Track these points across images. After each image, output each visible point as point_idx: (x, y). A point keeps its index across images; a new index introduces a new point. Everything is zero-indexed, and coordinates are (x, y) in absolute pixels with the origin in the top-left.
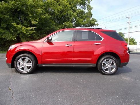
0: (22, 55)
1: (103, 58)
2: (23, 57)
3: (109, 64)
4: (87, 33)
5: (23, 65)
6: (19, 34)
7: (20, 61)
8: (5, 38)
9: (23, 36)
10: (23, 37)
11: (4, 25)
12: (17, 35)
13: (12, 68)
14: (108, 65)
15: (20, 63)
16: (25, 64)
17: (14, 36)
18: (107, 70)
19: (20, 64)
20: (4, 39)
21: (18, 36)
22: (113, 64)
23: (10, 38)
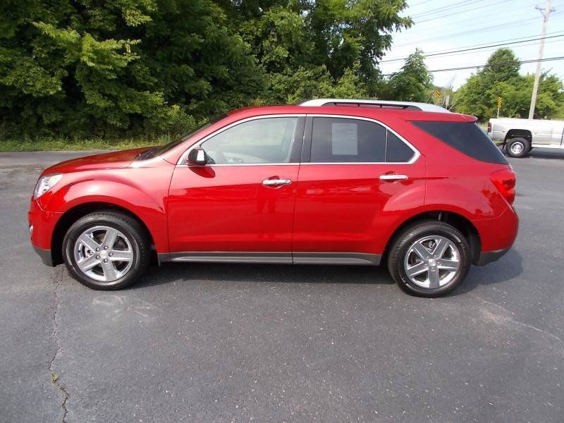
0: (90, 219)
1: (411, 235)
2: (98, 228)
3: (432, 257)
4: (354, 126)
5: (96, 257)
6: (71, 68)
7: (86, 240)
8: (17, 86)
9: (88, 76)
10: (89, 81)
11: (6, 25)
12: (66, 73)
13: (54, 265)
14: (431, 261)
15: (86, 250)
16: (104, 254)
17: (53, 75)
18: (422, 277)
19: (87, 254)
20: (13, 88)
21: (71, 76)
22: (447, 254)
23: (39, 86)
